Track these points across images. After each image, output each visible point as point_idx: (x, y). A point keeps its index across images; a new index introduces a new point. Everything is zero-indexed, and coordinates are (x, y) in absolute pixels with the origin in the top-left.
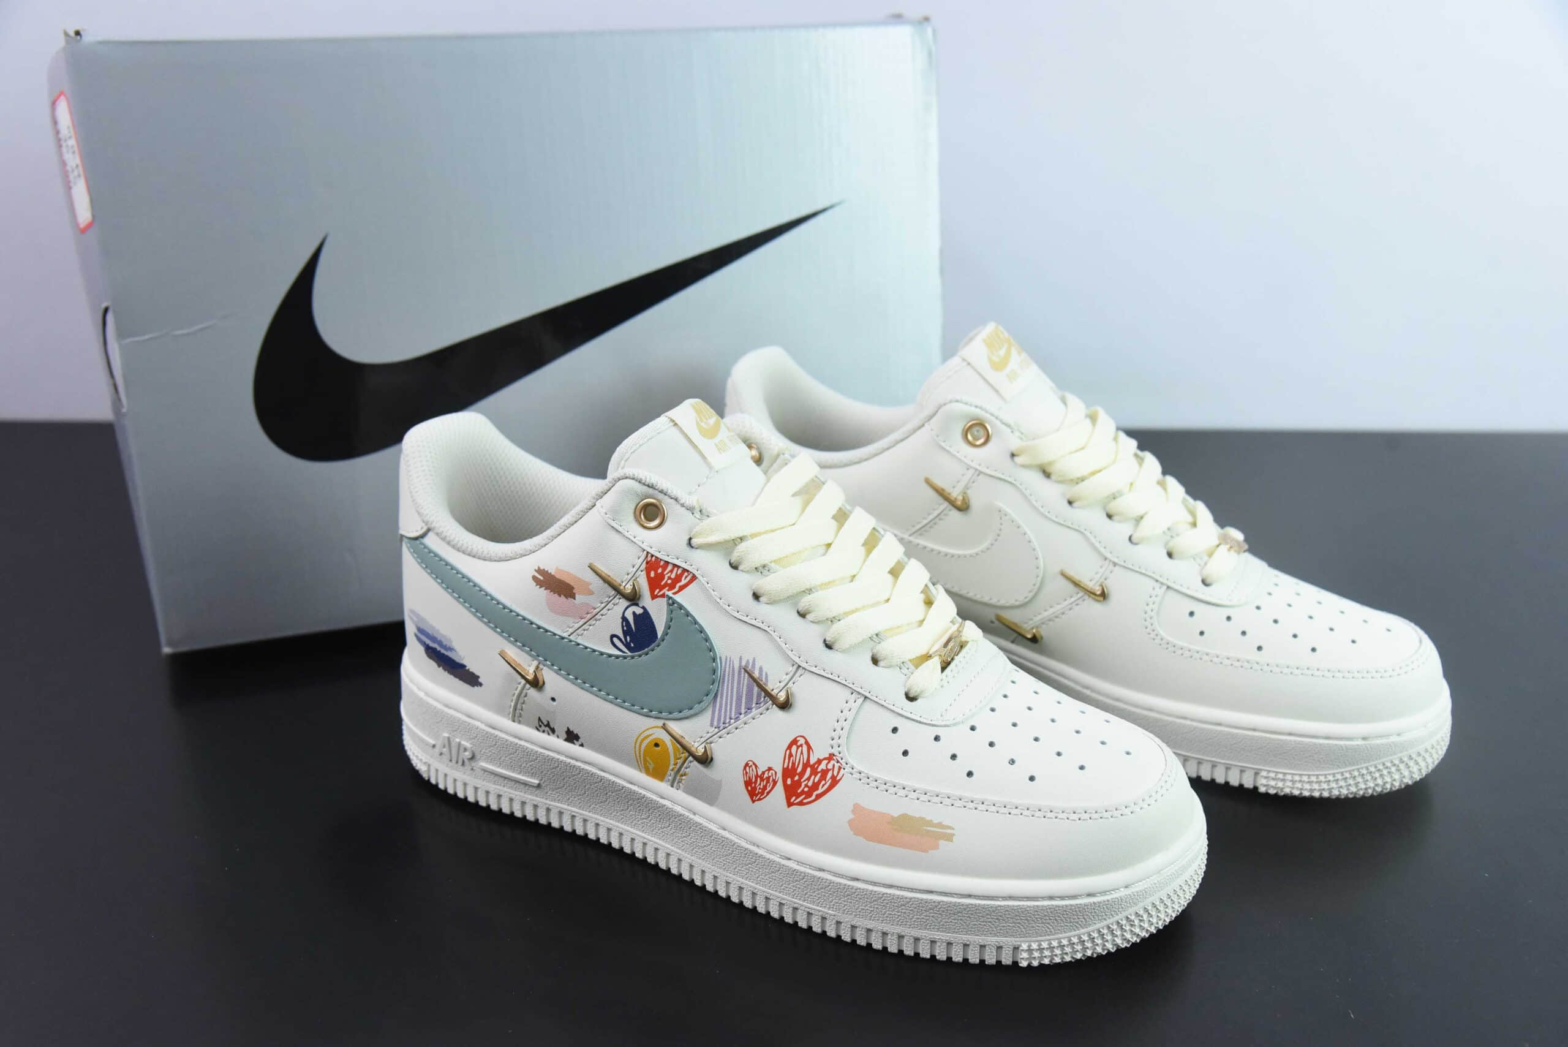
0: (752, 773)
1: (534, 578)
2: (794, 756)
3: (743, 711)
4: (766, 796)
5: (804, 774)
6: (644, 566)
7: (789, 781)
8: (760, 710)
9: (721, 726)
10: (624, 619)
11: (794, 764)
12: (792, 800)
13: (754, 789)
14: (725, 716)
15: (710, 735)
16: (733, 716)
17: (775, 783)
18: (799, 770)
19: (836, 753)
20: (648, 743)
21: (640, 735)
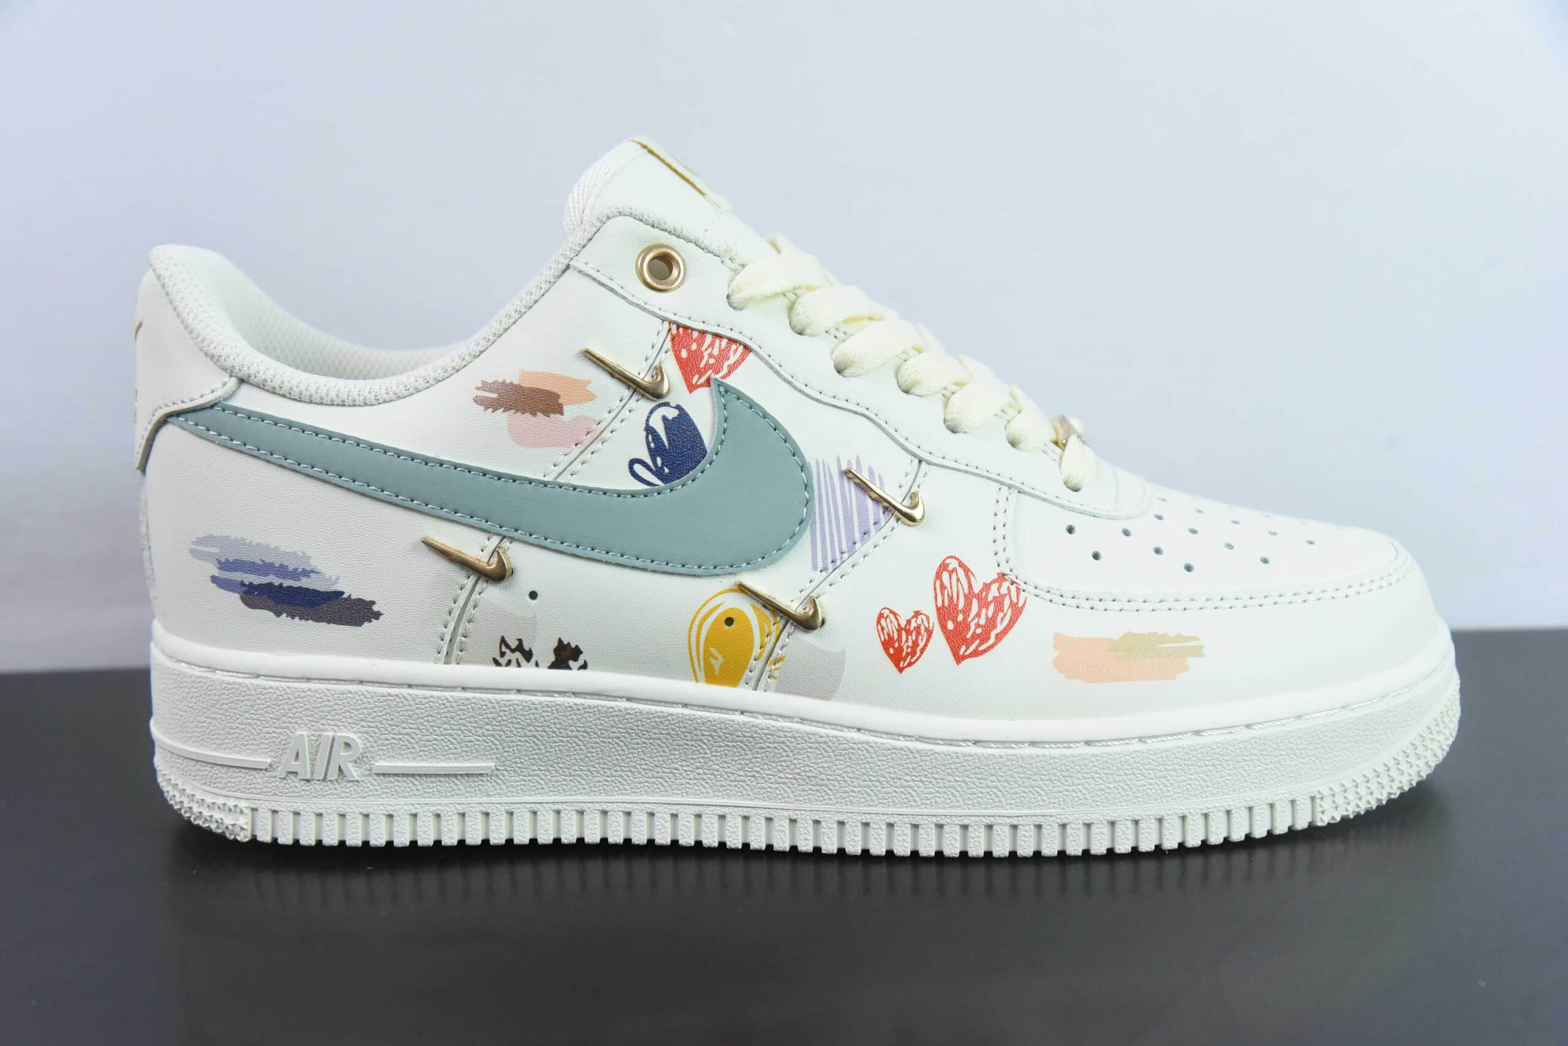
0: (891, 626)
1: (478, 401)
2: (949, 588)
3: (857, 536)
4: (920, 656)
5: (970, 609)
6: (668, 344)
7: (950, 626)
8: (883, 532)
9: (830, 565)
10: (649, 430)
11: (951, 598)
12: (961, 653)
13: (899, 650)
14: (833, 550)
15: (814, 584)
16: (845, 548)
17: (930, 633)
18: (961, 605)
19: (1007, 571)
20: (712, 625)
21: (698, 612)
